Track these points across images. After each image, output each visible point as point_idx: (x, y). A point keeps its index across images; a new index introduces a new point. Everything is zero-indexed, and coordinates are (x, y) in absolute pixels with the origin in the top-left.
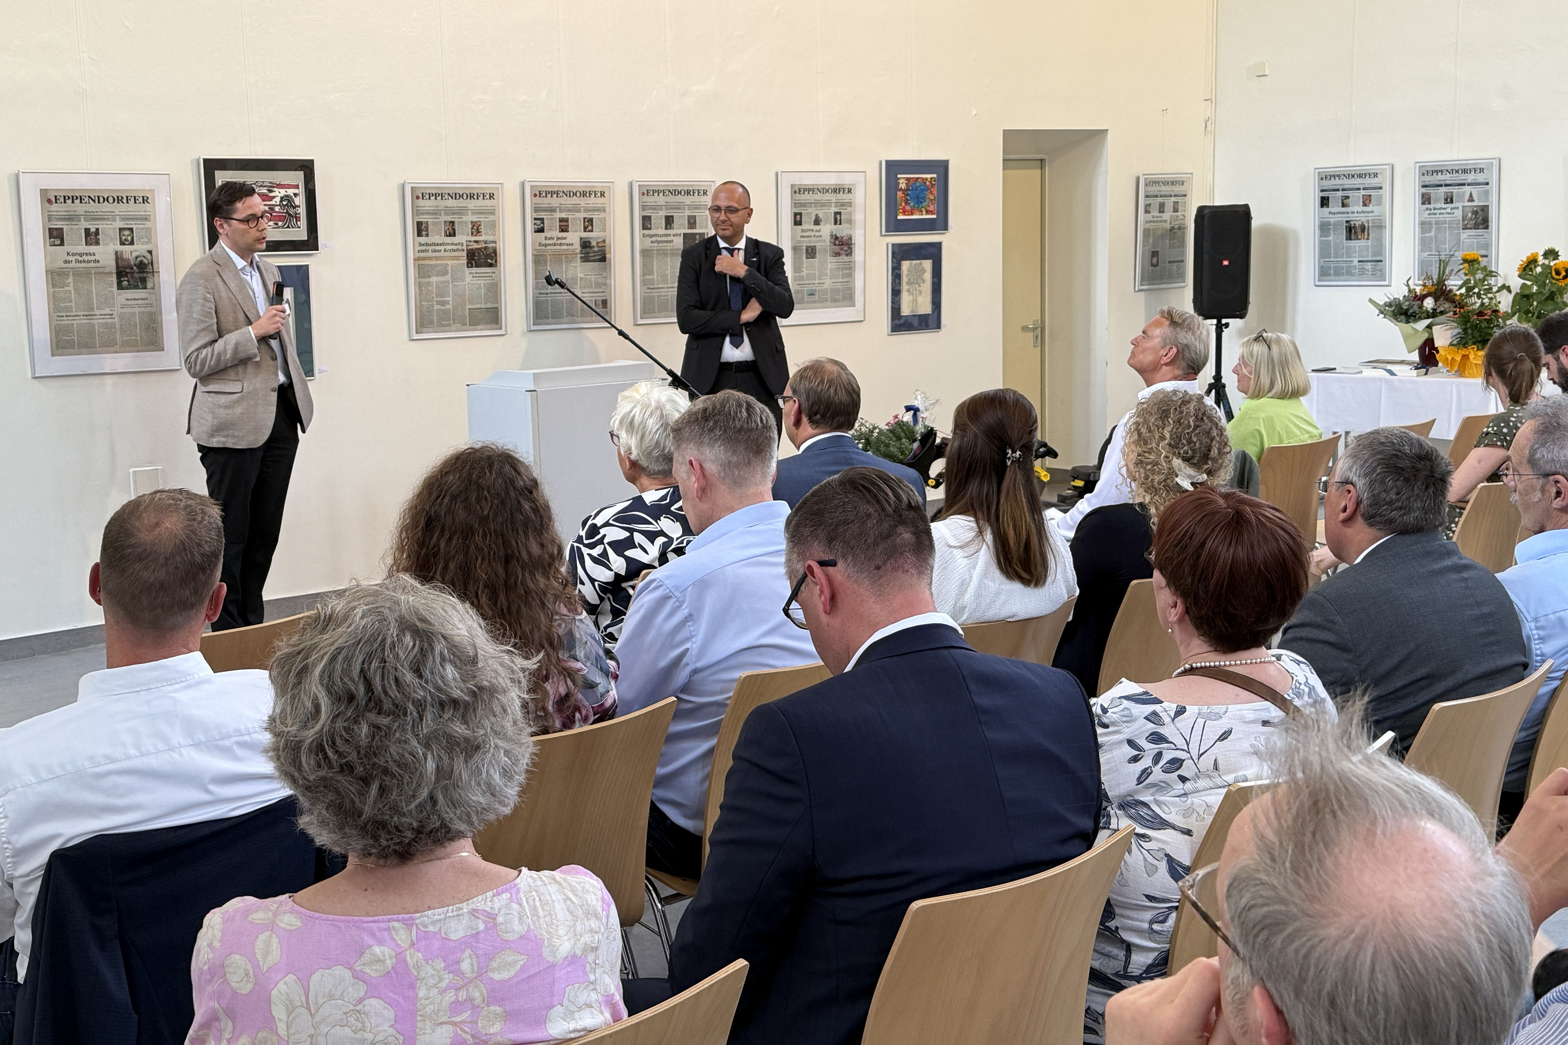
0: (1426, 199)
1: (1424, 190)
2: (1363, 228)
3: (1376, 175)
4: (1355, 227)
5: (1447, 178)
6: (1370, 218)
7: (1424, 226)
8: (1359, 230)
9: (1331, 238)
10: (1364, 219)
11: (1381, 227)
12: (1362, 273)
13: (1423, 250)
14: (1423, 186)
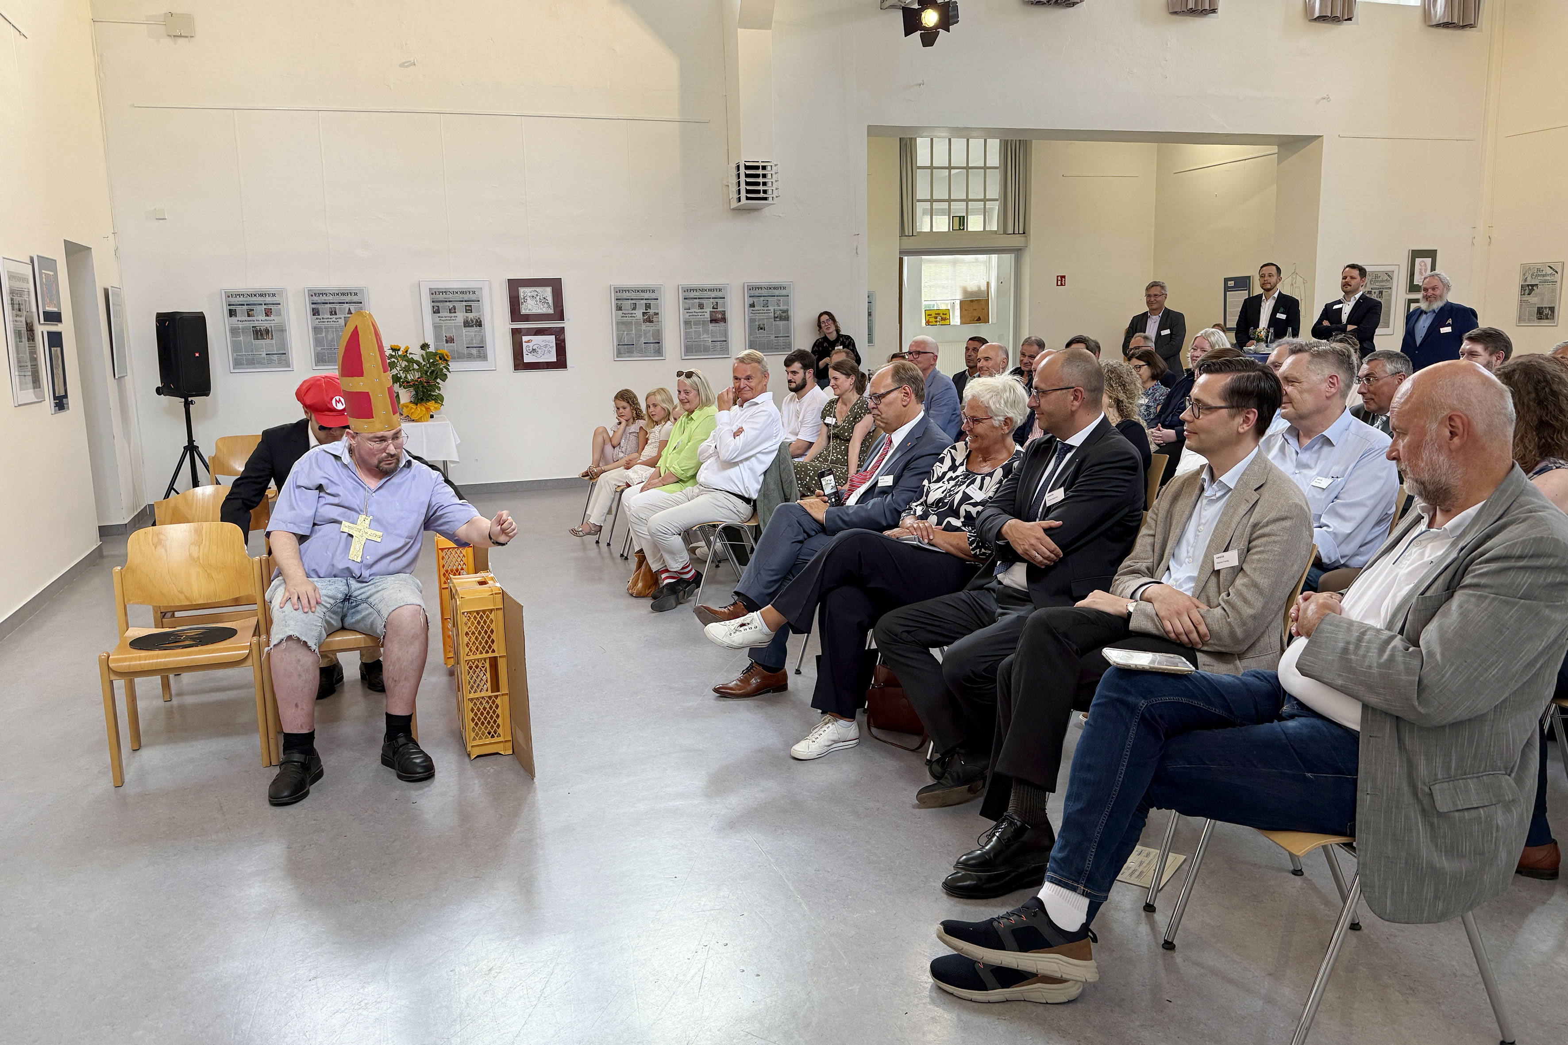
0: (315, 312)
1: (314, 306)
2: (267, 331)
3: (274, 295)
4: (260, 330)
5: (330, 298)
6: (272, 325)
7: (316, 330)
8: (264, 333)
9: (241, 338)
10: (268, 325)
11: (282, 330)
12: (270, 363)
13: (317, 346)
14: (312, 304)
